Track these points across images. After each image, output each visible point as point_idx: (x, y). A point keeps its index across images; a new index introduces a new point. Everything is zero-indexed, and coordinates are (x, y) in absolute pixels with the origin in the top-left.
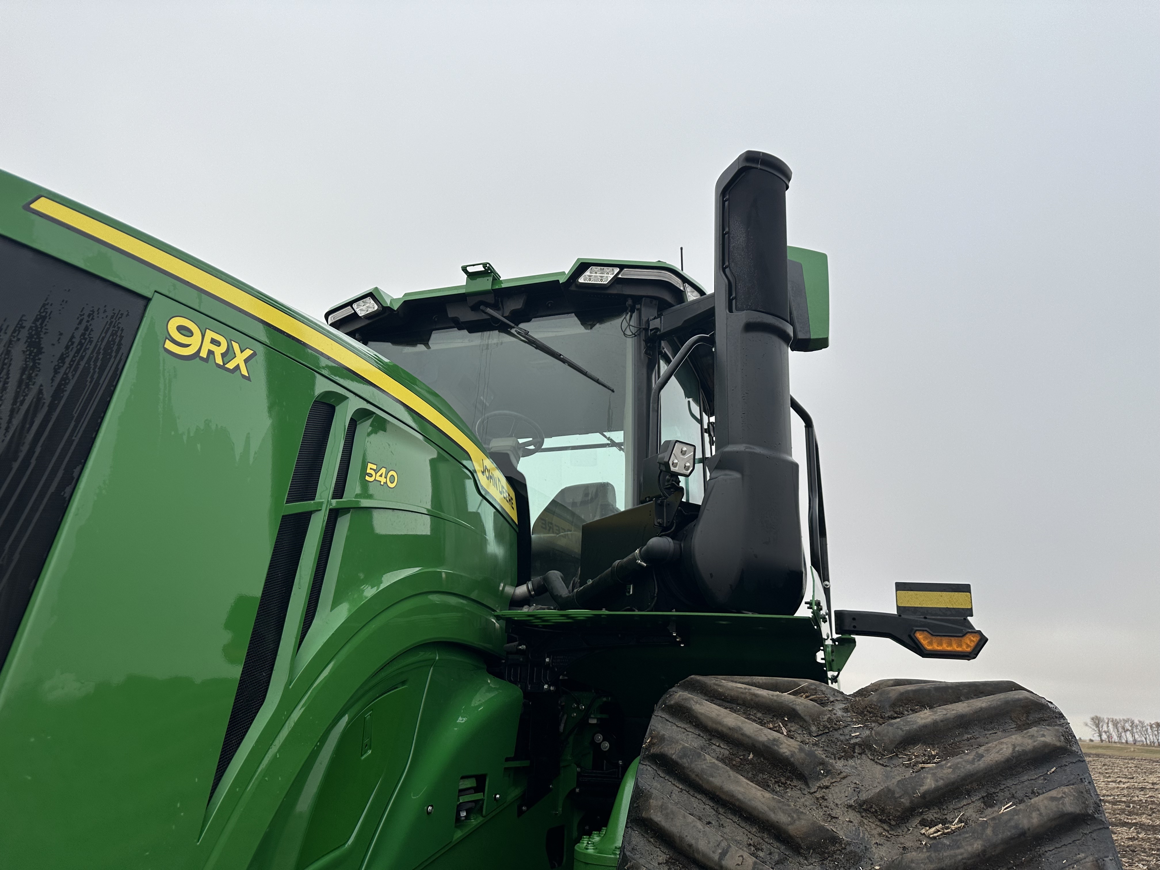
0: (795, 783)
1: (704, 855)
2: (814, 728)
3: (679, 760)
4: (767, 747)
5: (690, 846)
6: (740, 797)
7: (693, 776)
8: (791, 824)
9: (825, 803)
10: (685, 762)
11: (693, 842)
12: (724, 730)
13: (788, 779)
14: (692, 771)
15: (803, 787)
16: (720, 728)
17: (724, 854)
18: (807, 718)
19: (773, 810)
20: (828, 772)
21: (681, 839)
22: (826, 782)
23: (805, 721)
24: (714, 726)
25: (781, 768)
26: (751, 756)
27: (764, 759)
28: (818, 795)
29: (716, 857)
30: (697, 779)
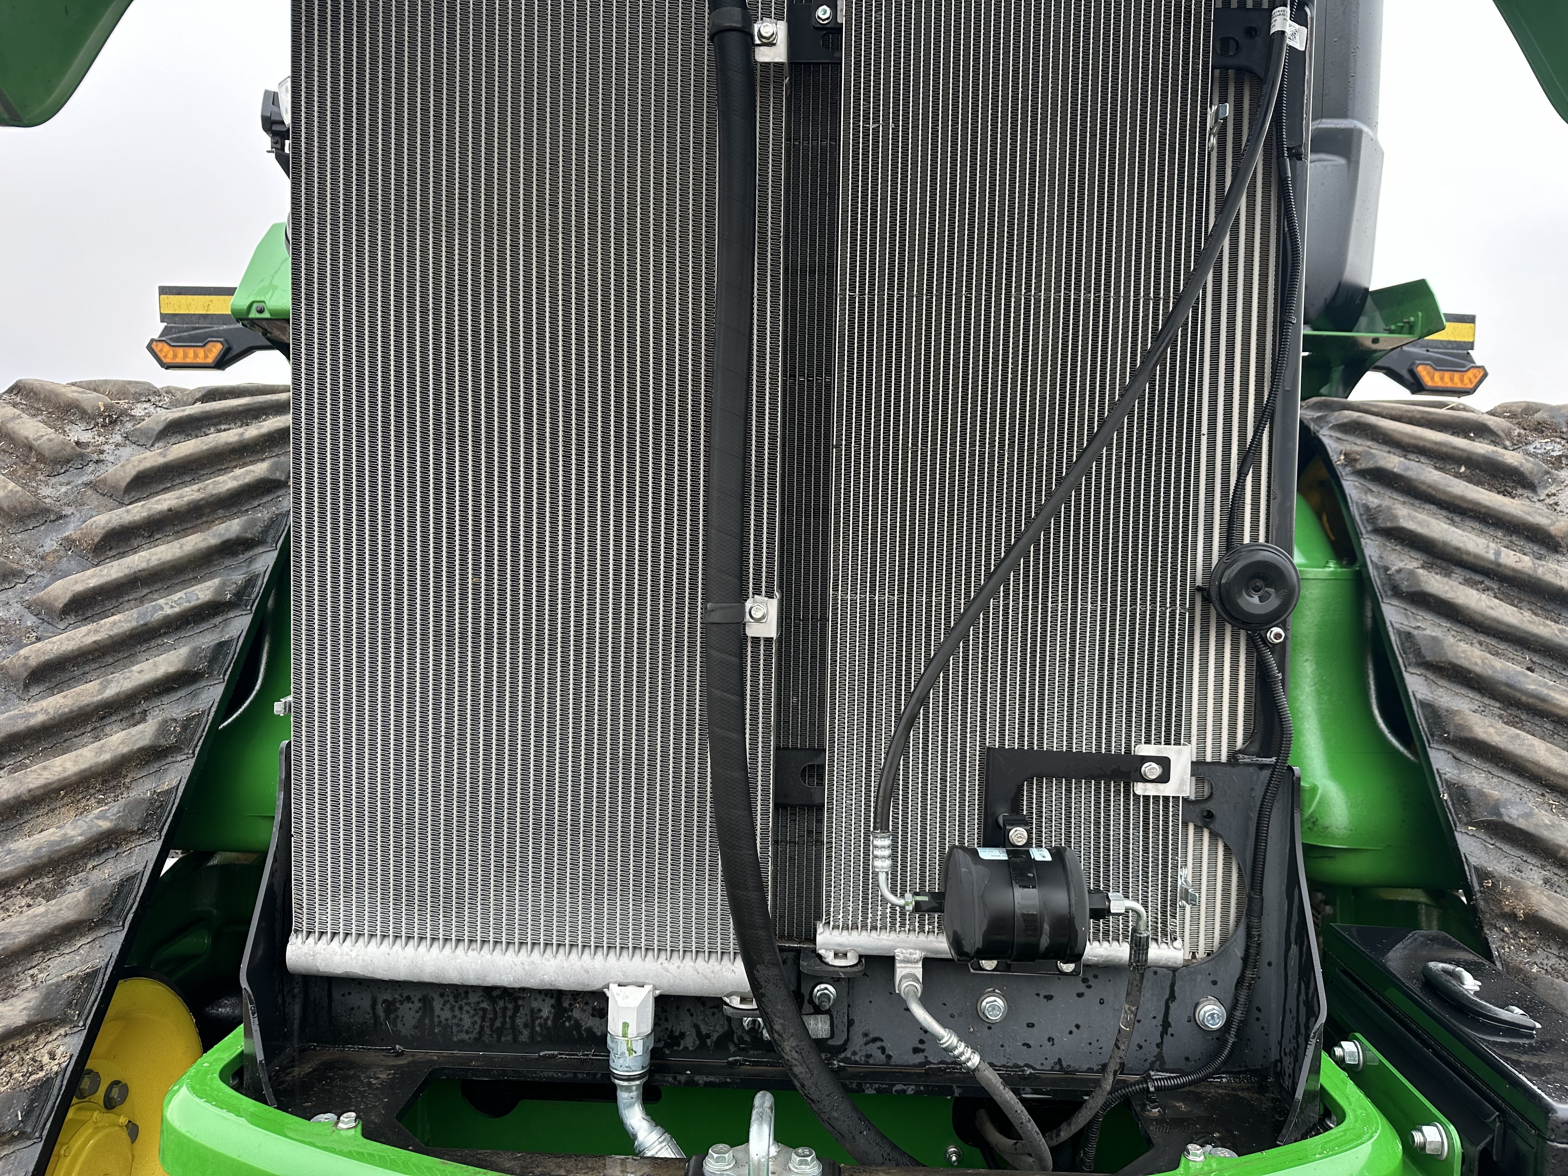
0: (1520, 491)
1: (1476, 556)
2: (1508, 443)
3: (1402, 473)
4: (1489, 458)
5: (1458, 549)
6: (1488, 503)
7: (1424, 488)
8: (1553, 524)
9: (1558, 508)
10: (1409, 474)
11: (1461, 545)
12: (1428, 445)
13: (1513, 488)
14: (1423, 483)
15: (1530, 495)
16: (1421, 443)
17: (1498, 553)
18: (1500, 433)
19: (1529, 514)
20: (1554, 480)
21: (1445, 544)
22: (1553, 489)
23: (1498, 436)
24: (1413, 441)
25: (1503, 479)
26: (1463, 469)
27: (1481, 470)
28: (1551, 501)
29: (1492, 556)
30: (1430, 490)
